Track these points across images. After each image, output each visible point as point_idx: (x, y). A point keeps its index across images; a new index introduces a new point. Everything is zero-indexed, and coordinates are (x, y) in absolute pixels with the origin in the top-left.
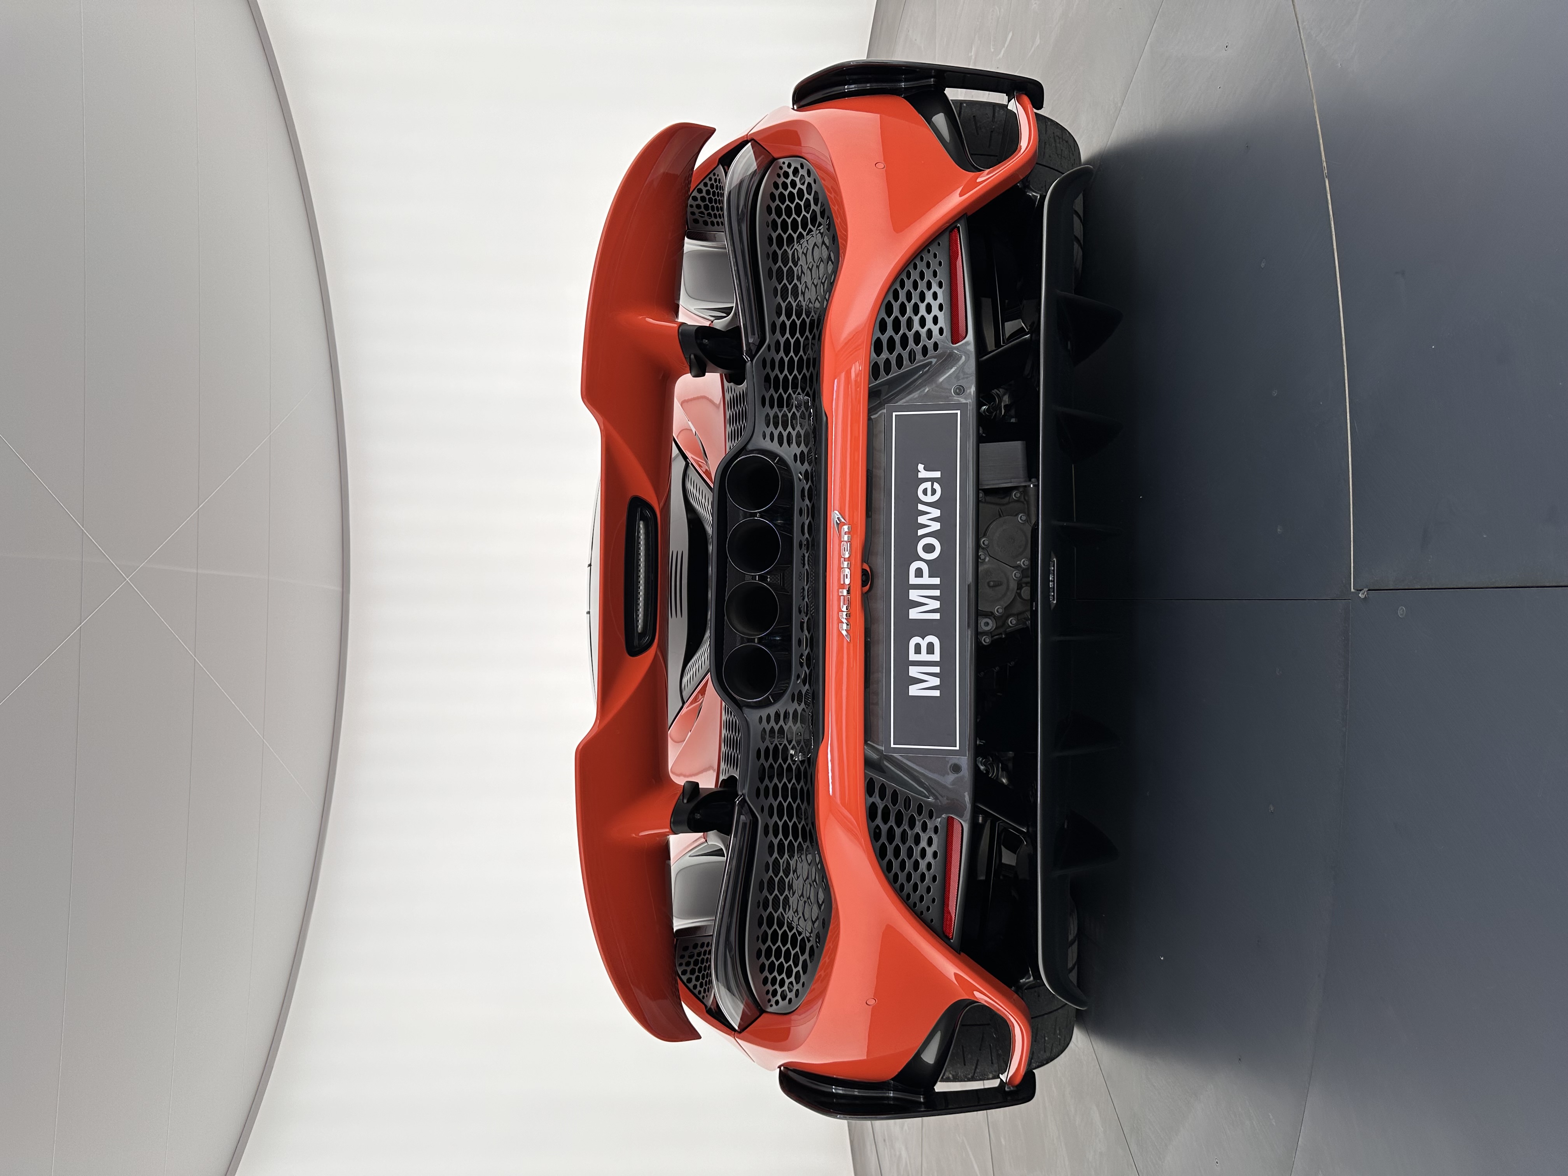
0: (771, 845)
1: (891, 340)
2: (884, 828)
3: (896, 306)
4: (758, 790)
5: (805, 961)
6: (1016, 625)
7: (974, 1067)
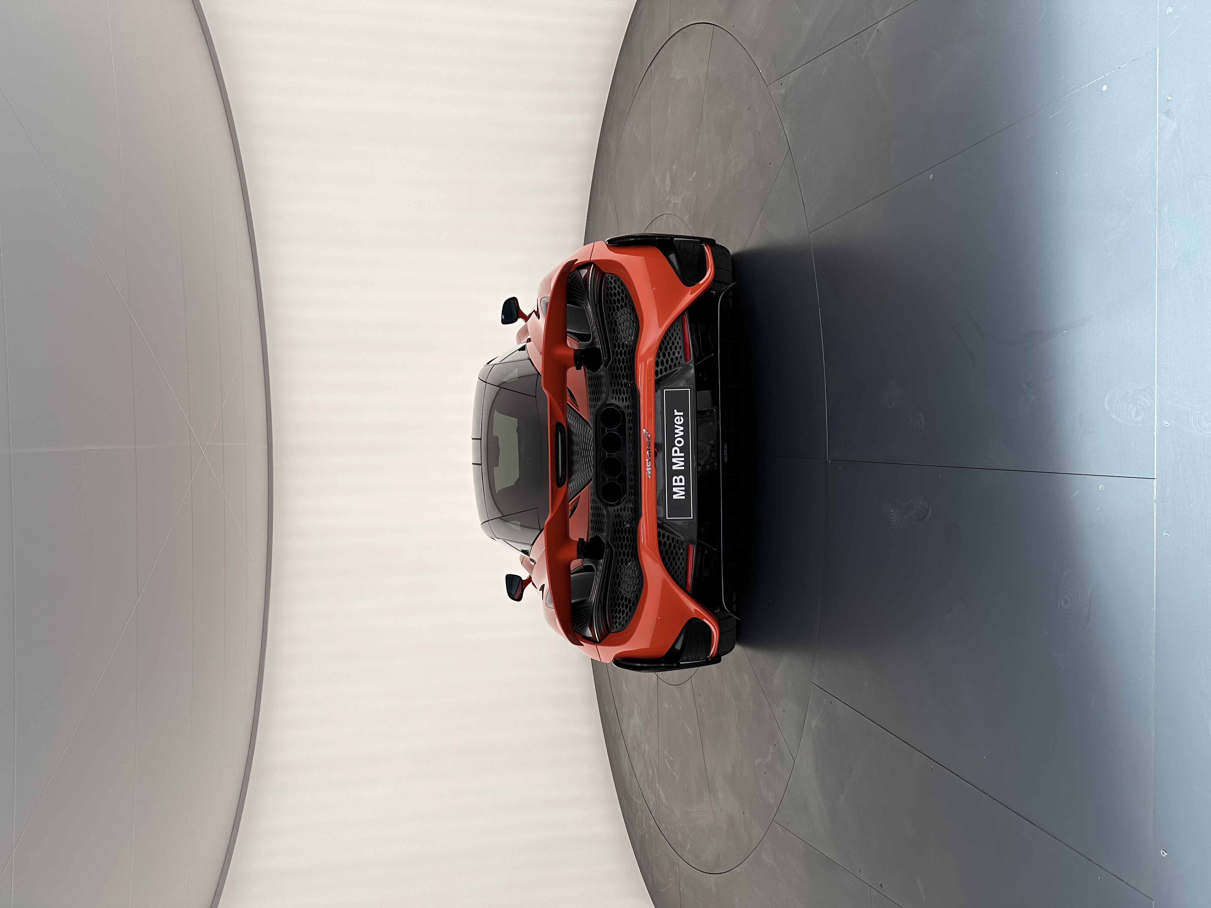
0: (618, 560)
1: (662, 361)
2: (664, 550)
3: (663, 347)
4: (614, 538)
5: (630, 607)
6: (710, 468)
7: (695, 655)
